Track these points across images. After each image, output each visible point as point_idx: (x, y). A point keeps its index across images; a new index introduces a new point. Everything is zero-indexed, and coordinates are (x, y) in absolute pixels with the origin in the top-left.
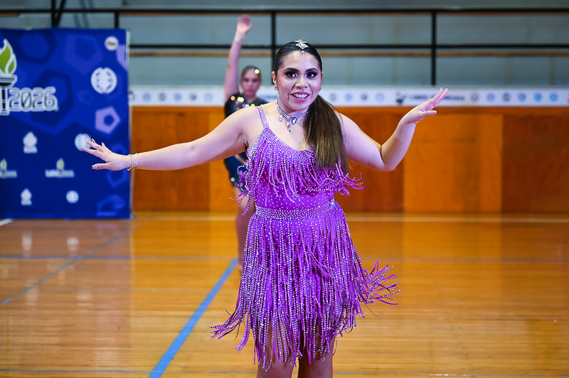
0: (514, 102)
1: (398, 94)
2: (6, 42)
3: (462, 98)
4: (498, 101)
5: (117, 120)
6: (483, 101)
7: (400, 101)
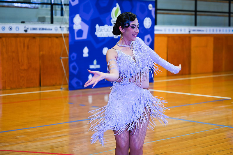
0: (215, 33)
1: (189, 29)
2: (117, 4)
3: (203, 31)
4: (211, 33)
5: (151, 40)
6: (208, 33)
7: (189, 32)
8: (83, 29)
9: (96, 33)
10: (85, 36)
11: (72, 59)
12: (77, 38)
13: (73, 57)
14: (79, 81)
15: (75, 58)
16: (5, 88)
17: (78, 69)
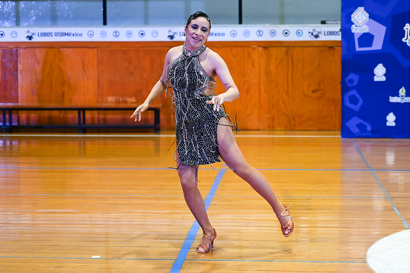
8: (372, 33)
9: (403, 40)
10: (377, 45)
11: (350, 85)
12: (358, 49)
13: (351, 81)
14: (365, 123)
15: (355, 83)
16: (273, 127)
17: (361, 102)
